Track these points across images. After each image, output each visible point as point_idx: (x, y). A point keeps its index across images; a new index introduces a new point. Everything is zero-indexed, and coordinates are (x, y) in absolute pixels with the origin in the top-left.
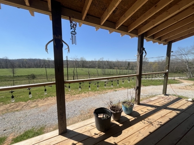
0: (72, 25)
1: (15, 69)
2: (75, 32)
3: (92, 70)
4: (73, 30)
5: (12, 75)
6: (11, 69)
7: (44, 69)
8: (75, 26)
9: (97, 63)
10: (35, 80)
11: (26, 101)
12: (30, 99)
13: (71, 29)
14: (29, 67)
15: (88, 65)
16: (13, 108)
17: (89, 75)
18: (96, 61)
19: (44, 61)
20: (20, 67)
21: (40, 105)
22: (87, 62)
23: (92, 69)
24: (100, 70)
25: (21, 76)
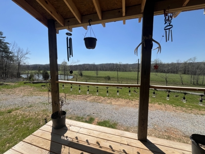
0: (167, 18)
1: (98, 72)
2: (170, 25)
3: (171, 76)
4: (168, 24)
5: (96, 75)
6: (96, 72)
7: (116, 72)
8: (170, 19)
9: (181, 66)
10: (109, 81)
11: (104, 97)
12: (106, 96)
13: (166, 23)
14: (106, 70)
15: (166, 69)
16: (97, 100)
17: (167, 82)
18: (178, 64)
19: (117, 65)
20: (101, 70)
21: (113, 103)
22: (164, 64)
23: (173, 74)
24: (186, 77)
25: (101, 77)
